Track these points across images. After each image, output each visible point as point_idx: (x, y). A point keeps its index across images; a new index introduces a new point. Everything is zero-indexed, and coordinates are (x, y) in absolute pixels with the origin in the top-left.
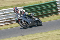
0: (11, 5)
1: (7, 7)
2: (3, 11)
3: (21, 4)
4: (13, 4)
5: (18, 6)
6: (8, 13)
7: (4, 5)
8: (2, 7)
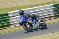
0: (41, 3)
1: (37, 5)
2: (33, 10)
3: (51, 2)
4: (43, 2)
5: (48, 4)
6: (39, 11)
7: (34, 3)
8: (33, 5)
